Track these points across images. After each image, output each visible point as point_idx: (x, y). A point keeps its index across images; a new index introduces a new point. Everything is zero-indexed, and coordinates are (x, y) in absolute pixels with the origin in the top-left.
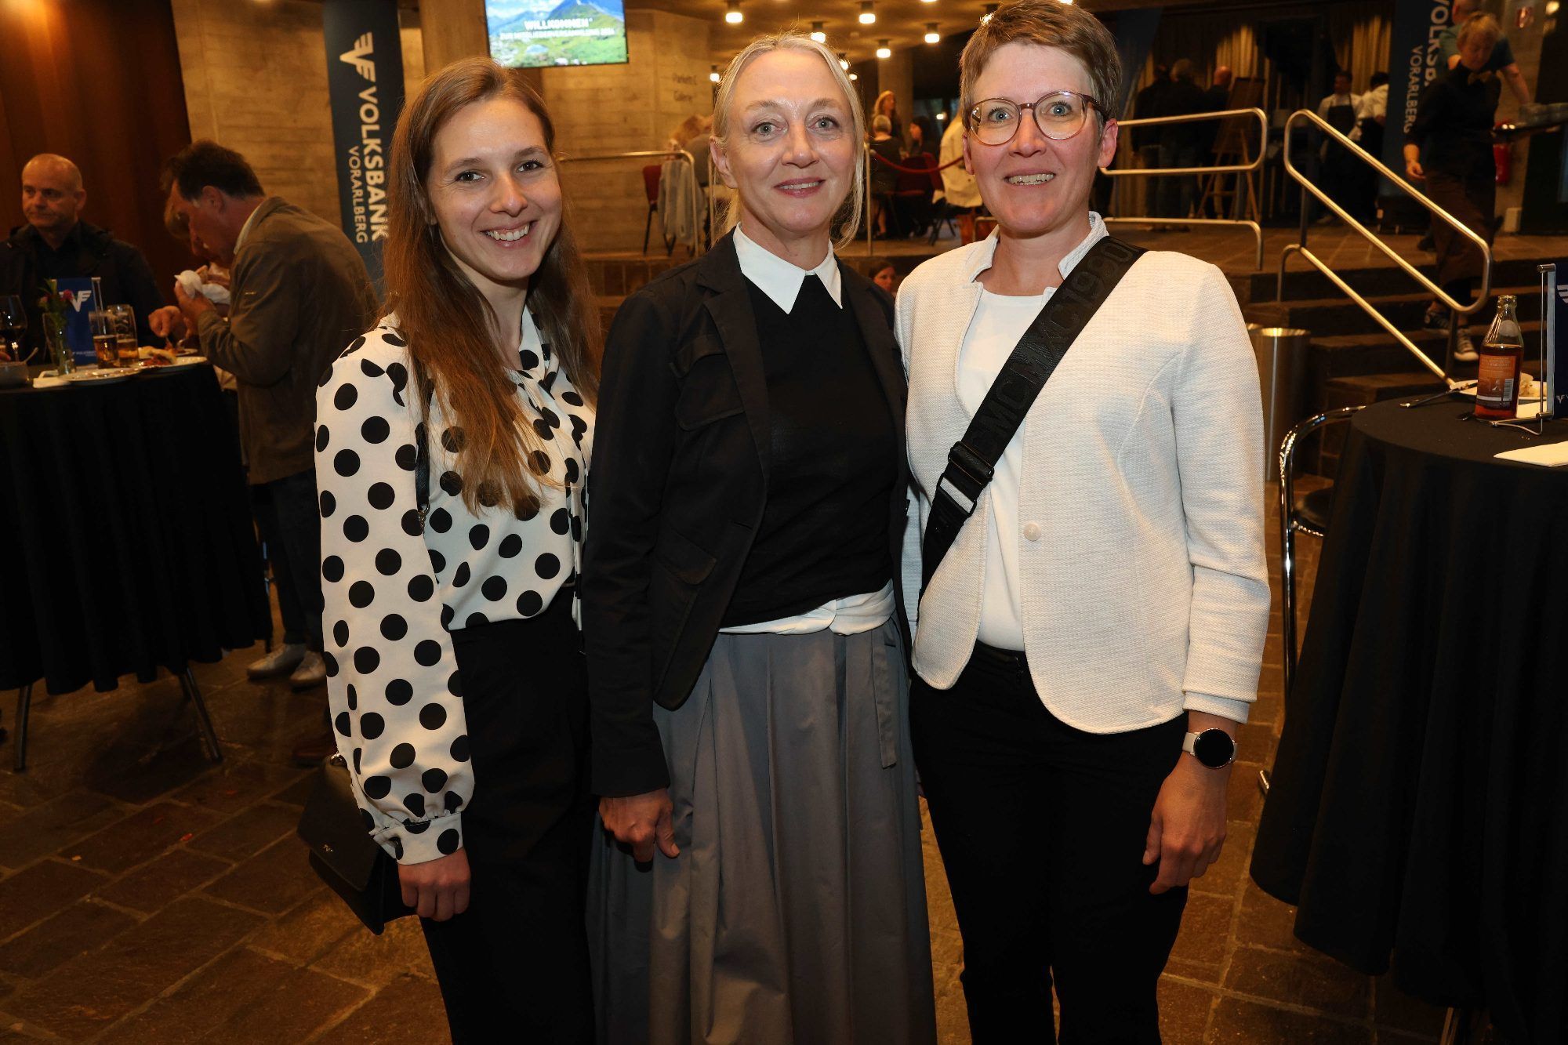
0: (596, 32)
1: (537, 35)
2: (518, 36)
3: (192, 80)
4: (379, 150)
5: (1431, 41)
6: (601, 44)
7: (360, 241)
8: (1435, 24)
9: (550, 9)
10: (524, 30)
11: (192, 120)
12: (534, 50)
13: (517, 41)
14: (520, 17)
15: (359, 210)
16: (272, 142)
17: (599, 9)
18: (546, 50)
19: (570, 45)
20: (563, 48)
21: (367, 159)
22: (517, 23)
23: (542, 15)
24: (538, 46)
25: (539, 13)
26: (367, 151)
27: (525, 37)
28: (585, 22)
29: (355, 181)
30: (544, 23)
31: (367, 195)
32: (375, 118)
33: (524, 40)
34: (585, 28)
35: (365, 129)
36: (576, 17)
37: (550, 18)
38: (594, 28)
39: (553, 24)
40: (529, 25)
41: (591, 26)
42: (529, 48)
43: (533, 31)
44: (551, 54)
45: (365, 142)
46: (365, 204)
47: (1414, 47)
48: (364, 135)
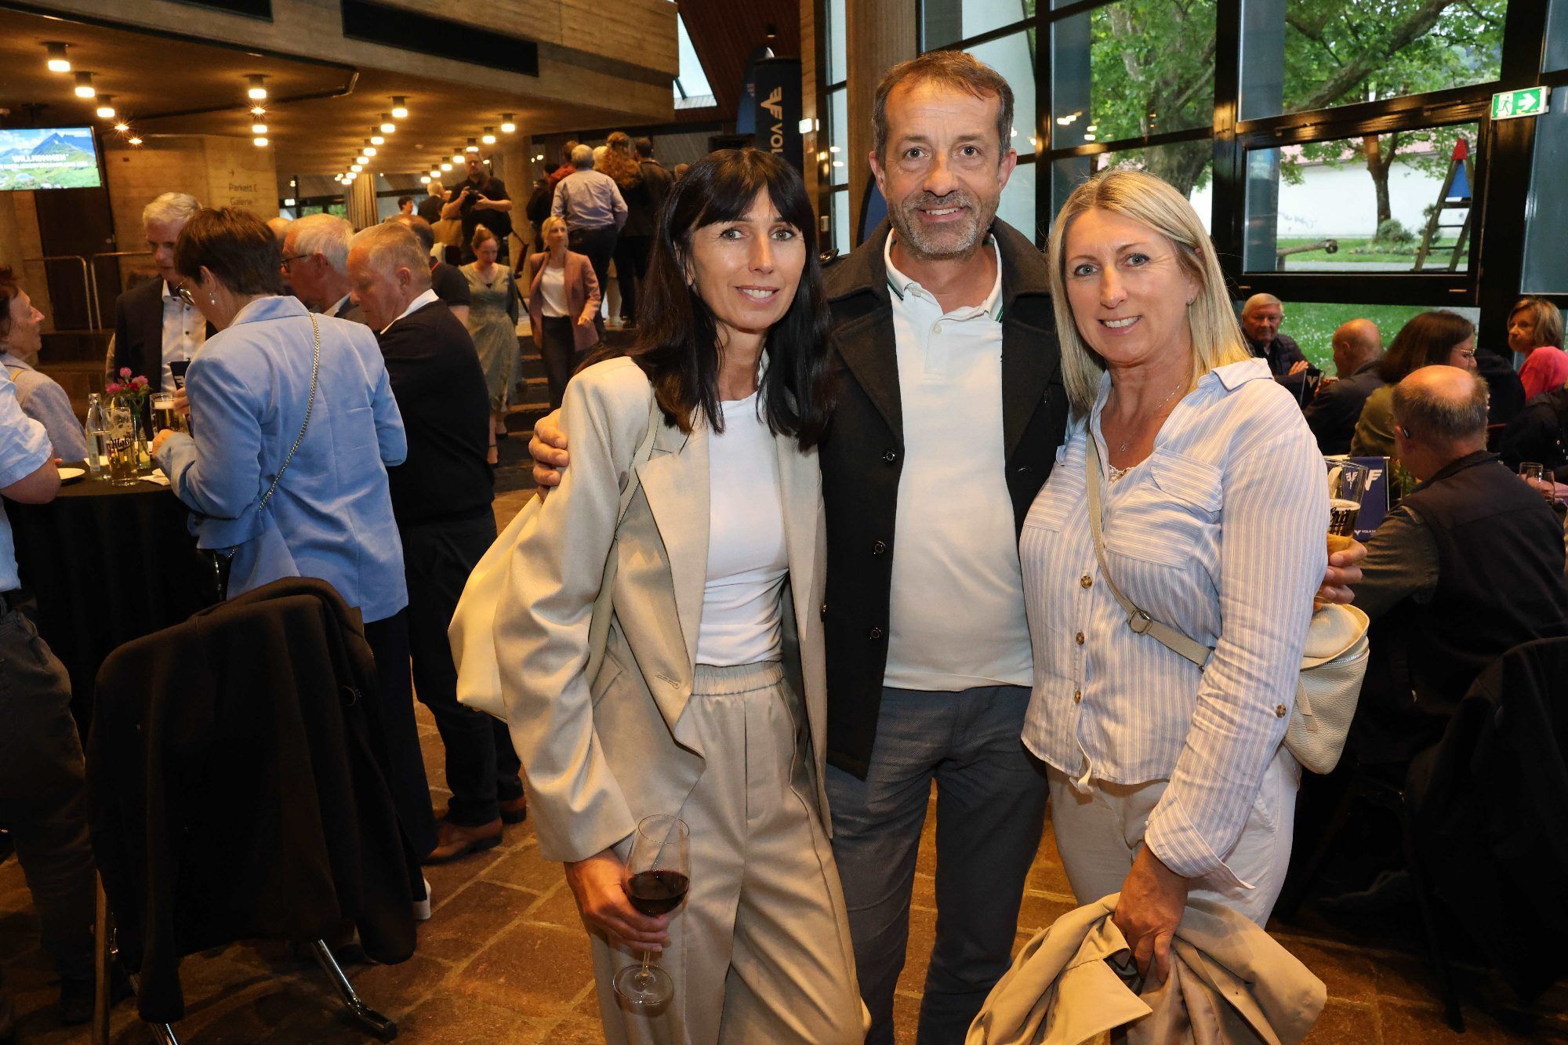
0: (73, 164)
1: (23, 166)
2: (7, 166)
6: (78, 173)
9: (33, 147)
10: (13, 163)
12: (21, 177)
13: (6, 170)
14: (7, 153)
17: (74, 147)
18: (32, 178)
19: (52, 174)
20: (47, 176)
22: (6, 157)
23: (26, 151)
24: (26, 174)
25: (23, 150)
27: (14, 168)
28: (63, 157)
30: (28, 157)
33: (13, 170)
34: (64, 162)
36: (55, 153)
37: (32, 154)
38: (71, 161)
39: (35, 158)
40: (16, 158)
41: (68, 160)
42: (18, 176)
43: (20, 163)
44: (37, 180)
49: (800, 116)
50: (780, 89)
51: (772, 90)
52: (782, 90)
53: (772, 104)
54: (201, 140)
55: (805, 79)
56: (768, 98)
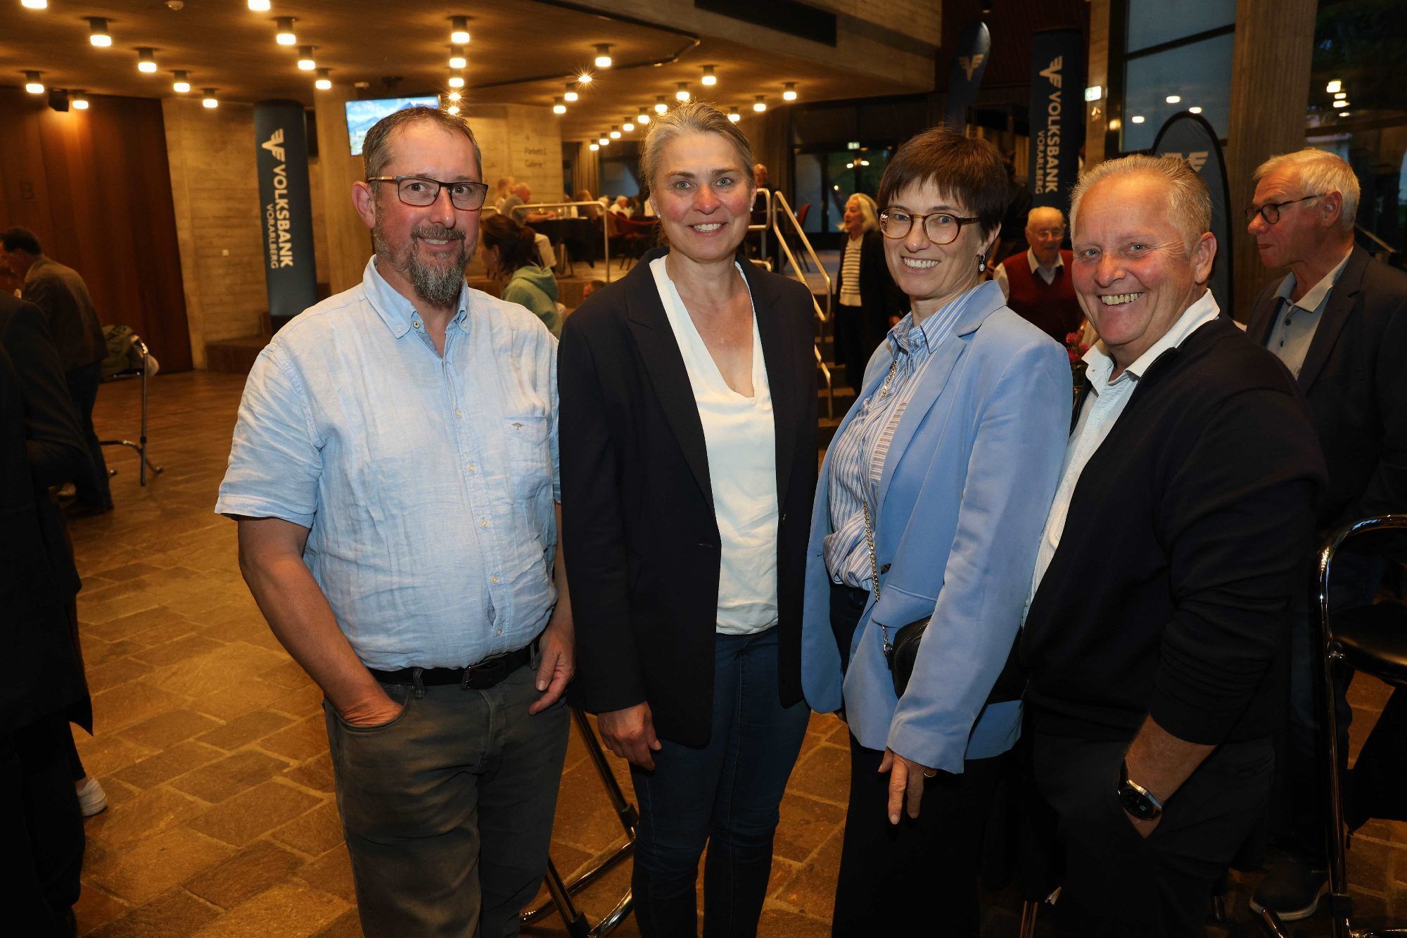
3: (174, 159)
4: (286, 206)
5: (1050, 127)
7: (273, 267)
8: (1051, 115)
11: (174, 185)
15: (273, 246)
16: (228, 199)
21: (278, 213)
26: (278, 207)
29: (270, 227)
31: (278, 236)
32: (285, 184)
35: (277, 192)
45: (277, 201)
46: (277, 242)
47: (1039, 132)
48: (277, 196)
49: (1084, 84)
50: (1061, 58)
51: (1053, 60)
52: (1063, 59)
53: (1052, 73)
54: (505, 109)
55: (1092, 49)
56: (1047, 66)
